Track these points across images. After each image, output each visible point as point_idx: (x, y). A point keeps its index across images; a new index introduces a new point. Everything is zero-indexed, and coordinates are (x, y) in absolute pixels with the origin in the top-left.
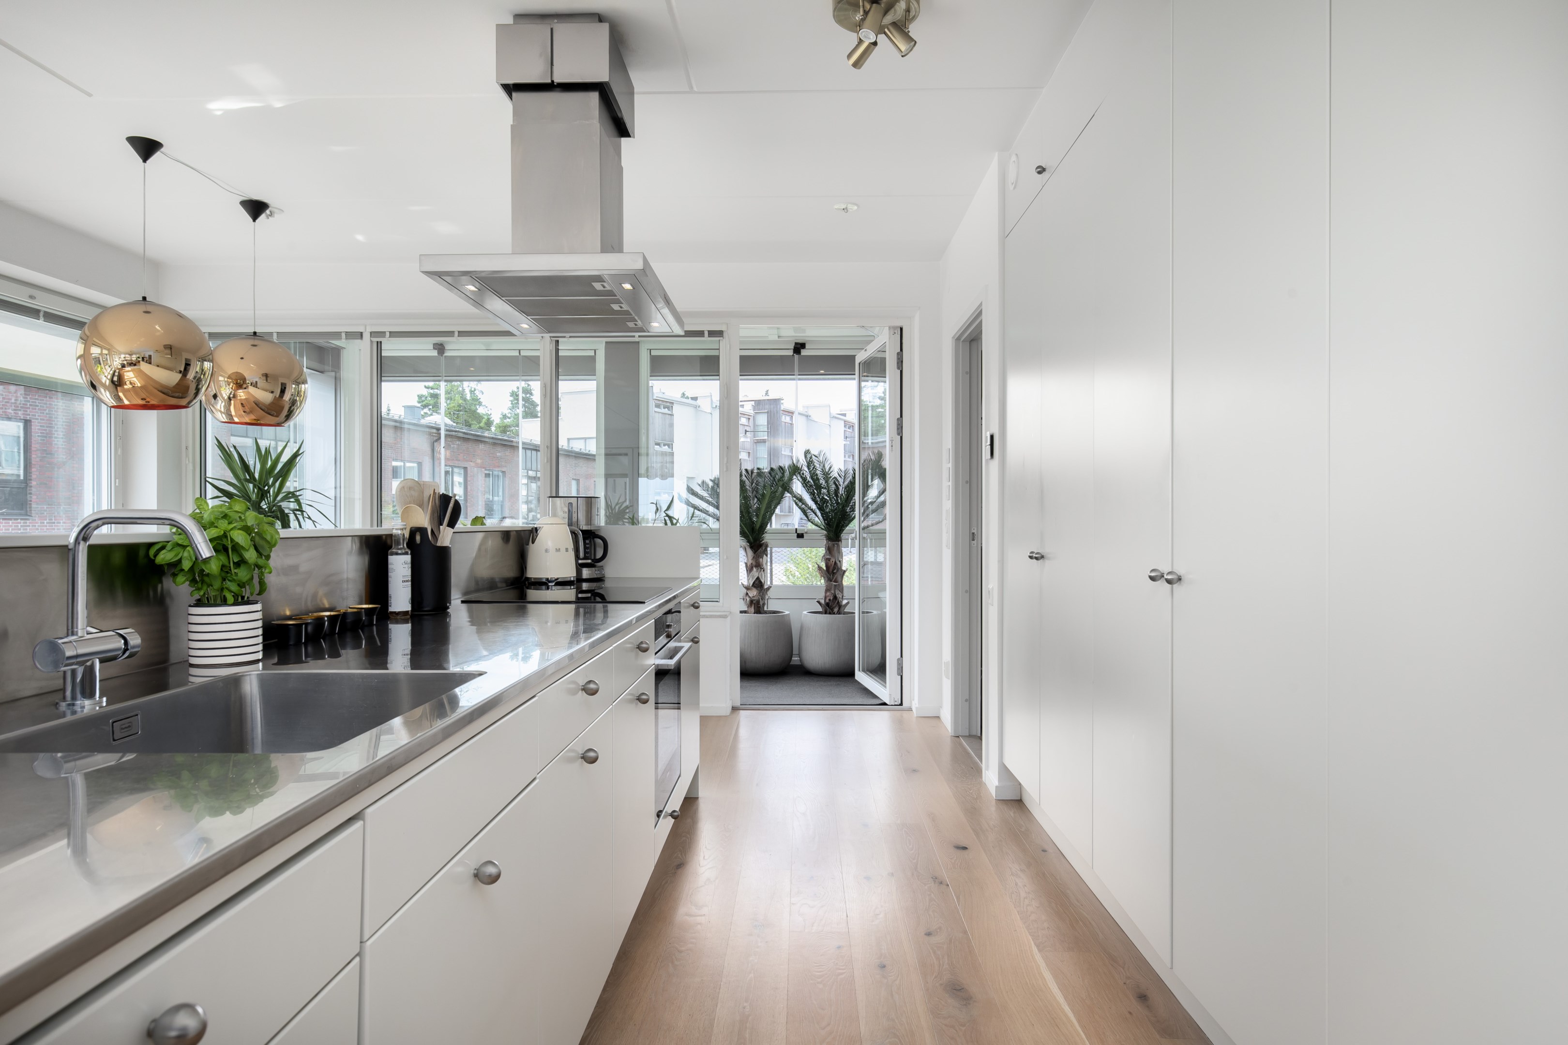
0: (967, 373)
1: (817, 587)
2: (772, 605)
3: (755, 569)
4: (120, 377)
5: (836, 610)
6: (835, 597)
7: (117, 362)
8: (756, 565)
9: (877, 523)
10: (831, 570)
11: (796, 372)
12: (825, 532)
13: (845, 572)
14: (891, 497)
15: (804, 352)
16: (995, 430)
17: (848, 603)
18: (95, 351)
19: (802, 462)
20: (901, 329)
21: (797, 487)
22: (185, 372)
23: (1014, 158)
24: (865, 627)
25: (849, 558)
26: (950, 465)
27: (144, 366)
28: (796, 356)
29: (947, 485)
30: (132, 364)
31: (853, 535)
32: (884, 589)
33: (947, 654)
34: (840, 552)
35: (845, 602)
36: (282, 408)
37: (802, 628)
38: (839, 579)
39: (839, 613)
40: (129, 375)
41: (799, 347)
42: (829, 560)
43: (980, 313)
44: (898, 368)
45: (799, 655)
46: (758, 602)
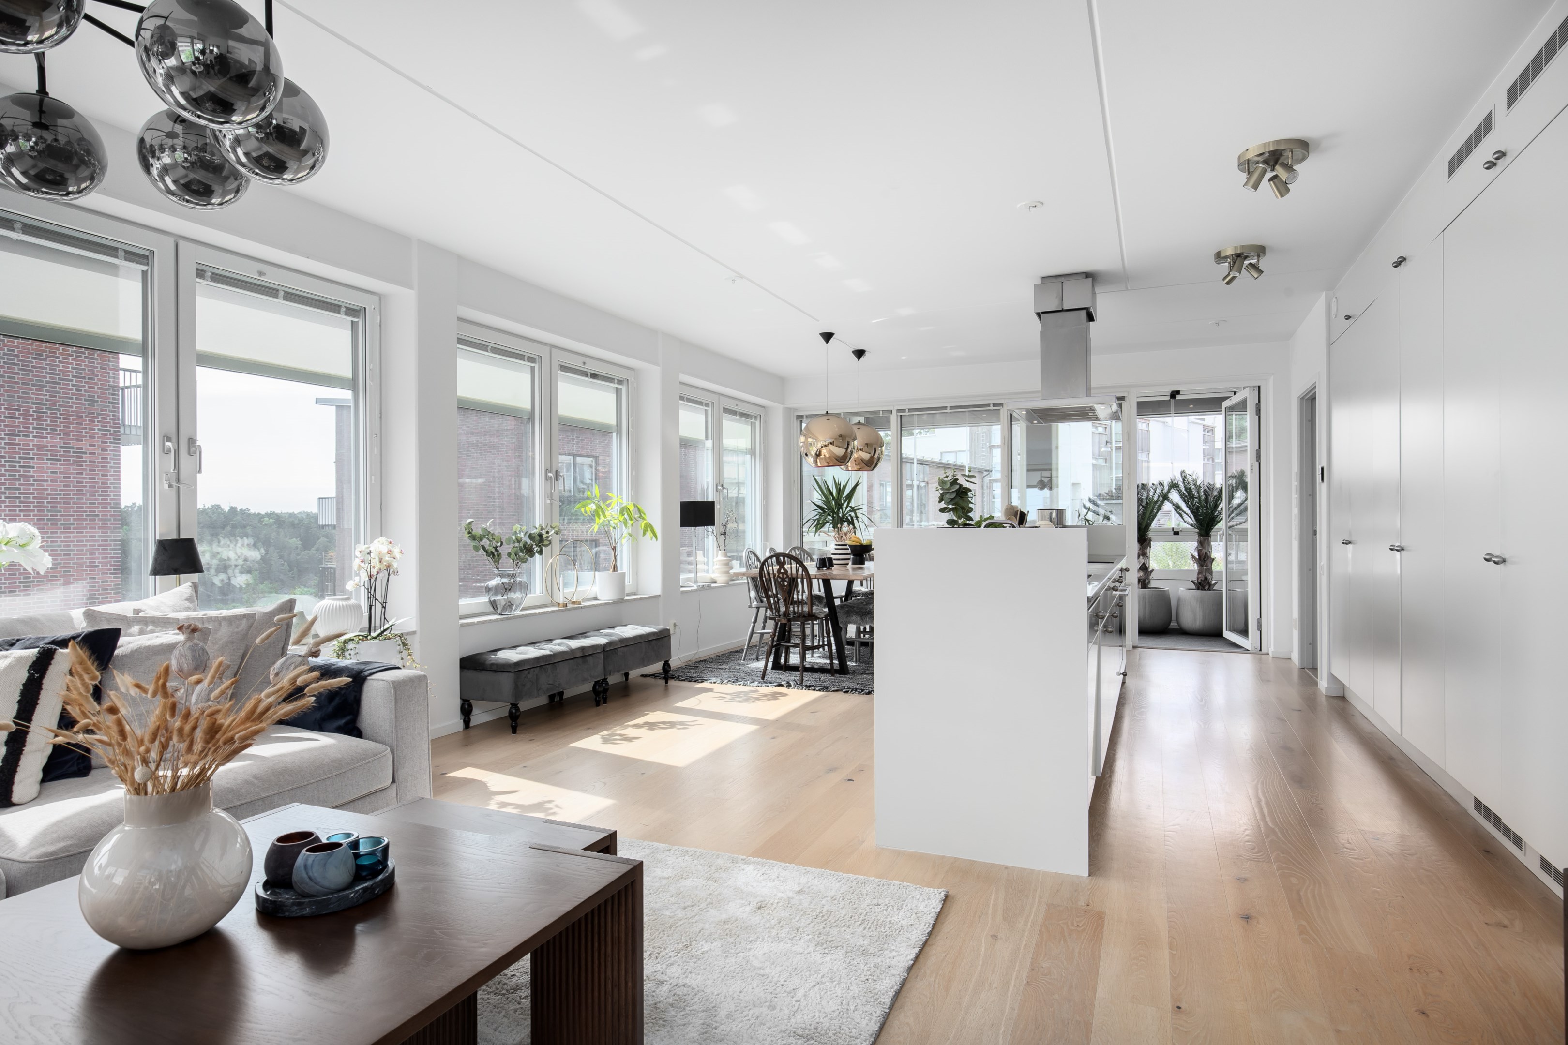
0: (1309, 421)
1: (1192, 571)
2: (1154, 584)
3: (1141, 557)
4: (820, 452)
5: (1207, 587)
6: (1206, 578)
7: (819, 445)
8: (1143, 553)
9: (1241, 523)
10: (1202, 558)
11: (1173, 411)
12: (1197, 530)
13: (1213, 559)
14: (1252, 504)
15: (1178, 397)
16: (1325, 465)
17: (1216, 583)
18: (810, 440)
19: (1179, 480)
20: (1259, 387)
21: (1175, 496)
22: (847, 449)
23: (1334, 299)
24: (1231, 600)
25: (1217, 550)
26: (1297, 483)
27: (831, 446)
28: (1172, 400)
29: (1295, 497)
30: (825, 446)
31: (1221, 532)
32: (1246, 573)
33: (1296, 614)
34: (1209, 545)
35: (1213, 582)
36: (873, 462)
37: (1179, 600)
38: (1209, 565)
39: (1209, 589)
40: (824, 452)
41: (1174, 394)
42: (1201, 550)
43: (1315, 387)
44: (1257, 415)
45: (1178, 621)
46: (1144, 580)
